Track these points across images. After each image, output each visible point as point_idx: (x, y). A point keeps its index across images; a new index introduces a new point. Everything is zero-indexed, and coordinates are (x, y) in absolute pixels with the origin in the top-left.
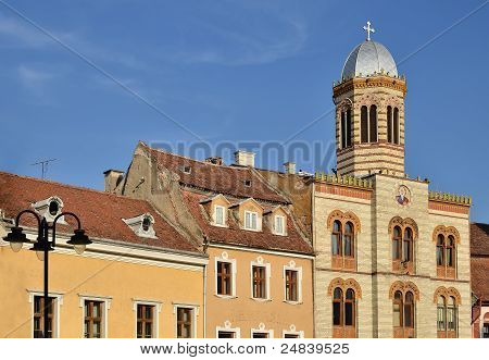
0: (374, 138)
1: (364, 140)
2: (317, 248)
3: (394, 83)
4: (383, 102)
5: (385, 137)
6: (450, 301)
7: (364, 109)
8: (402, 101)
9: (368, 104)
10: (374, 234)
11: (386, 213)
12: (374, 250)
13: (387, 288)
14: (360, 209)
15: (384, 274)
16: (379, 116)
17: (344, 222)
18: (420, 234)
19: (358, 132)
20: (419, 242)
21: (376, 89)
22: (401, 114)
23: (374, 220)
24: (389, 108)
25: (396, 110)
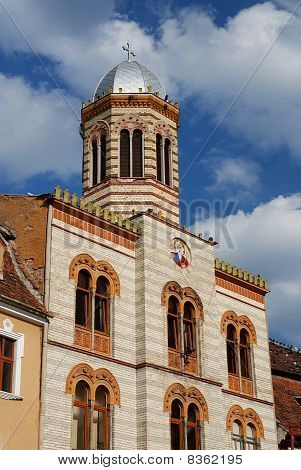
0: (138, 172)
1: (125, 173)
2: (52, 307)
3: (165, 107)
4: (151, 128)
5: (154, 172)
6: (249, 433)
7: (125, 133)
8: (174, 133)
9: (131, 127)
10: (141, 302)
11: (158, 272)
12: (141, 327)
13: (161, 393)
14: (120, 261)
15: (157, 367)
16: (145, 144)
17: (95, 275)
18: (206, 316)
19: (115, 163)
20: (205, 328)
21: (142, 110)
22: (174, 149)
23: (141, 280)
24: (159, 137)
25: (168, 142)
